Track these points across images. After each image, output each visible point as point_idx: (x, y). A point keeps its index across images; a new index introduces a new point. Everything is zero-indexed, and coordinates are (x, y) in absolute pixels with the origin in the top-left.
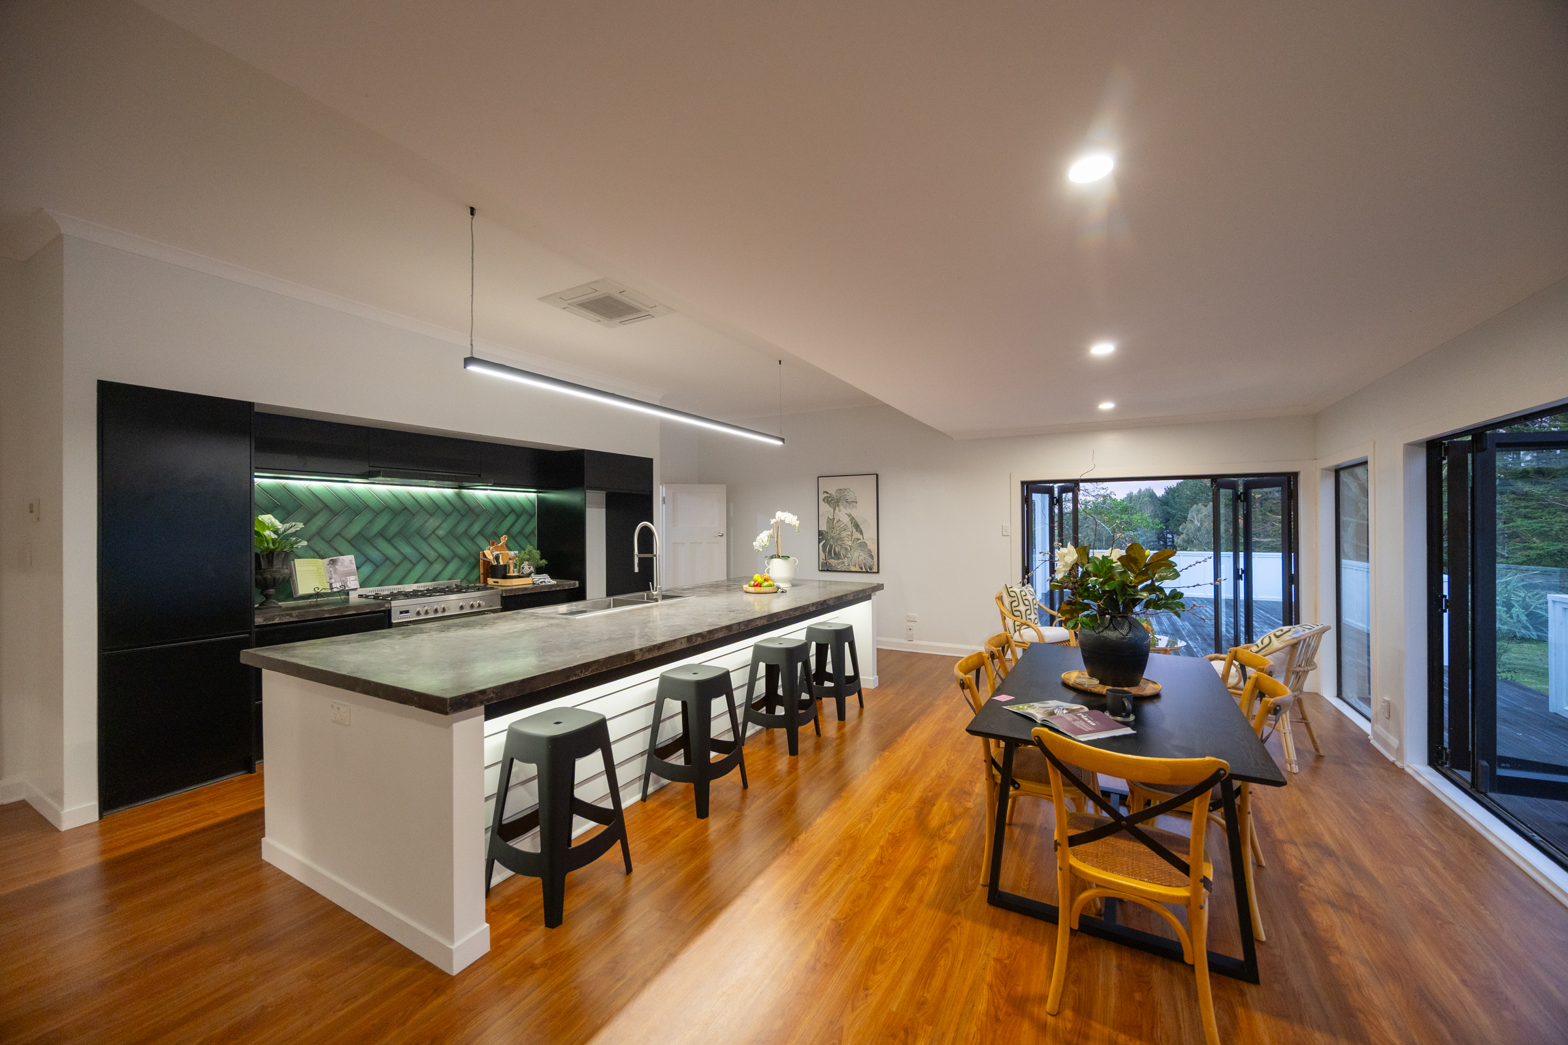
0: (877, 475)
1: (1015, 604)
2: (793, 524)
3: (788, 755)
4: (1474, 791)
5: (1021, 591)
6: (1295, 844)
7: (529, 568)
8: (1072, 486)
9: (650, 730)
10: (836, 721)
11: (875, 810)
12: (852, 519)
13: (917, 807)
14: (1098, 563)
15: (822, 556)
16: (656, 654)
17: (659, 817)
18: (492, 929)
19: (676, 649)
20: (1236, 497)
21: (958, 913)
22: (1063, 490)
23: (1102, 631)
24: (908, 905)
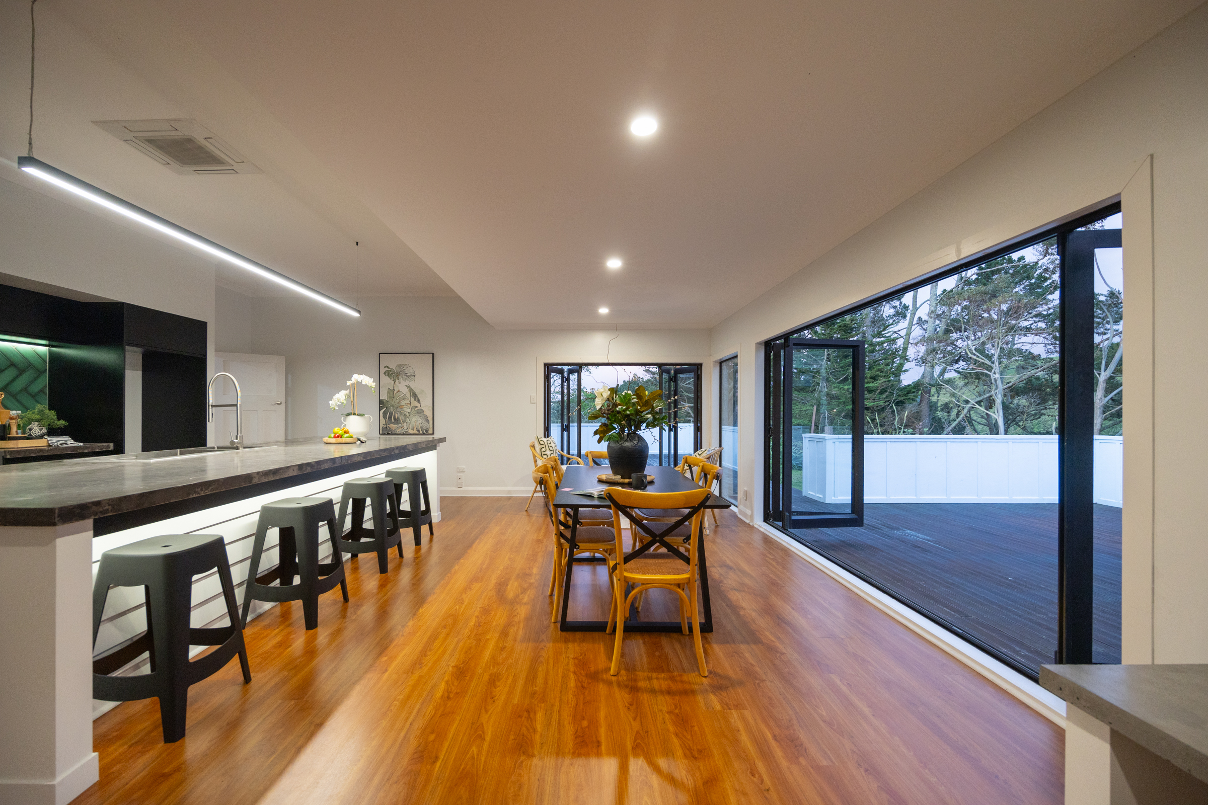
0: (433, 354)
1: (543, 450)
2: (369, 385)
3: (379, 574)
4: (783, 530)
5: (547, 441)
6: (714, 567)
7: (41, 430)
8: (578, 368)
9: (249, 562)
10: (414, 546)
11: (464, 596)
12: (411, 390)
13: (496, 589)
14: (622, 397)
15: (383, 421)
16: (271, 478)
17: (263, 638)
18: (101, 759)
19: (289, 476)
20: (670, 379)
21: (543, 640)
22: (571, 372)
23: (623, 443)
24: (507, 645)
